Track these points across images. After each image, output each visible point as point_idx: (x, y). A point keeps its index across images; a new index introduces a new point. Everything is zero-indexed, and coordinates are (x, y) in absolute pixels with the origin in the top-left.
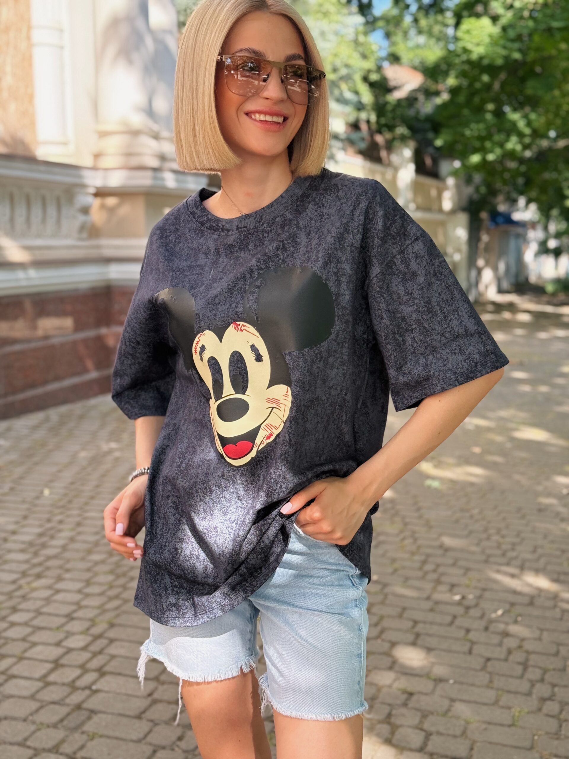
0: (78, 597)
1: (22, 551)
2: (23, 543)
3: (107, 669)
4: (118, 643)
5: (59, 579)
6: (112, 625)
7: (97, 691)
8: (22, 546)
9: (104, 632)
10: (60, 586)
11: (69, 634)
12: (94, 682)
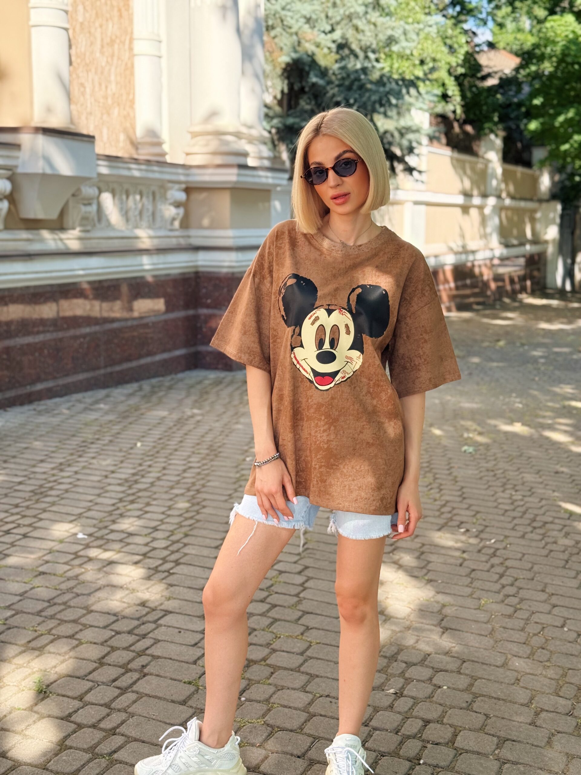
0: (162, 517)
1: (119, 485)
2: (120, 479)
3: (181, 561)
4: (190, 546)
5: (148, 504)
6: (186, 535)
7: (173, 574)
8: (120, 482)
9: (181, 539)
10: (147, 509)
11: (154, 539)
12: (172, 568)
